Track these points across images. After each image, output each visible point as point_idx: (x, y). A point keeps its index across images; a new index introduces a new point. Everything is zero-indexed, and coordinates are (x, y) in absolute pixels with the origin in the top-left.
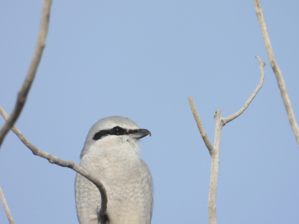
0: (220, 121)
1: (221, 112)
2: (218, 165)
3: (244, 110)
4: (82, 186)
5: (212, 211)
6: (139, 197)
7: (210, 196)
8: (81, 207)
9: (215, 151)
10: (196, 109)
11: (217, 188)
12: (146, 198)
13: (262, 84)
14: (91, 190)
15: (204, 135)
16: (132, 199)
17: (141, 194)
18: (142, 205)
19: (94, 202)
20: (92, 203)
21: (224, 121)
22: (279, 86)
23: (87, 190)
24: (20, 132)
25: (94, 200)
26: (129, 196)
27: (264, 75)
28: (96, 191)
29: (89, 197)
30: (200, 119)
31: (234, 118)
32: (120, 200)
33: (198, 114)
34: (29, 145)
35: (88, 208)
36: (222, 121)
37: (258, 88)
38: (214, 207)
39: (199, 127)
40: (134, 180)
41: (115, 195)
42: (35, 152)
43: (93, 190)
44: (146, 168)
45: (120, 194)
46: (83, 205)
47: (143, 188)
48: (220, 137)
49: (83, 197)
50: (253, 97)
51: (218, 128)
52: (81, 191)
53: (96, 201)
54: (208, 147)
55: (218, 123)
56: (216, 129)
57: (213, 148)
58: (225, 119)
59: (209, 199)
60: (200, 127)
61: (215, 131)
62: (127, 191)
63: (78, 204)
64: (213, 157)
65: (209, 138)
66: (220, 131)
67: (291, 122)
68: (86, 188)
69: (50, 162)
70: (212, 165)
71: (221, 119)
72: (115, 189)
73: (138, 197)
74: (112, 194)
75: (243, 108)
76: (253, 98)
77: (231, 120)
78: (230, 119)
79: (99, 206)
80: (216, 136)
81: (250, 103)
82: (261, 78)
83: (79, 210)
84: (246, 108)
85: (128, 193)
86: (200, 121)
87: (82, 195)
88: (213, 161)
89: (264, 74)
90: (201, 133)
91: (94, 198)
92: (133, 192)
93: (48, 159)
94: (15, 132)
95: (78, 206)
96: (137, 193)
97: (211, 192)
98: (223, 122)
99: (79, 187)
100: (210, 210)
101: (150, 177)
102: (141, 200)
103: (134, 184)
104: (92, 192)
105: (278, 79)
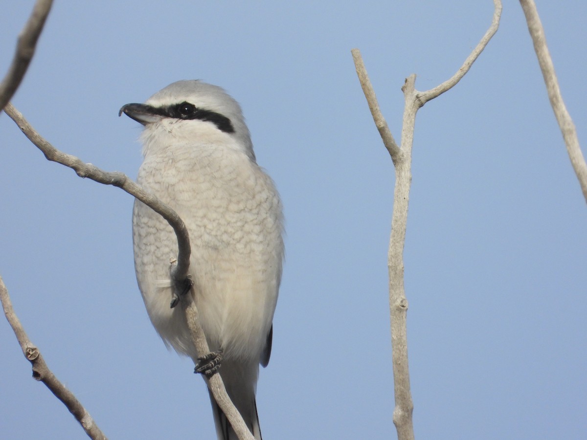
0: (414, 97)
1: (415, 79)
2: (408, 185)
3: (461, 77)
4: (144, 223)
5: (396, 273)
6: (254, 242)
7: (392, 244)
8: (143, 264)
9: (403, 156)
10: (366, 73)
11: (405, 230)
12: (268, 245)
13: (496, 26)
14: (160, 230)
15: (382, 125)
16: (240, 246)
17: (258, 235)
18: (259, 258)
19: (168, 253)
20: (162, 256)
21: (420, 98)
22: (531, 31)
23: (153, 230)
24: (20, 114)
25: (167, 250)
26: (233, 239)
27: (502, 9)
28: (170, 232)
29: (158, 244)
30: (374, 94)
31: (442, 93)
32: (215, 248)
33: (370, 84)
34: (38, 140)
35: (155, 264)
36: (417, 97)
37: (489, 34)
38: (400, 267)
39: (371, 109)
40: (241, 206)
41: (206, 237)
42: (49, 155)
43: (164, 230)
44: (266, 183)
45: (216, 236)
46: (146, 259)
47: (262, 223)
48: (412, 129)
49: (146, 245)
50: (478, 51)
51: (409, 110)
52: (143, 232)
53: (171, 250)
54: (388, 149)
55: (409, 103)
56: (405, 113)
57: (399, 149)
58: (424, 93)
59: (391, 251)
60: (375, 109)
61: (404, 116)
62: (230, 230)
63: (138, 256)
64: (398, 168)
65: (391, 132)
66: (413, 117)
67: (553, 103)
68: (151, 227)
69: (79, 175)
70: (396, 184)
71: (416, 95)
72: (205, 227)
73: (251, 241)
74: (201, 237)
75: (458, 74)
76: (480, 53)
77: (435, 97)
78: (433, 94)
79: (173, 262)
80: (405, 126)
81: (472, 64)
82: (495, 15)
83: (139, 269)
84: (465, 74)
85: (231, 235)
86: (374, 96)
87: (145, 241)
88: (399, 177)
89: (500, 7)
90: (376, 120)
91: (166, 246)
92: (242, 230)
93: (76, 169)
94: (10, 116)
95: (139, 261)
96: (249, 233)
97: (394, 236)
98: (420, 100)
99: (138, 225)
100: (392, 273)
101: (275, 201)
102: (258, 248)
103: (243, 214)
104: (163, 235)
105: (529, 17)
